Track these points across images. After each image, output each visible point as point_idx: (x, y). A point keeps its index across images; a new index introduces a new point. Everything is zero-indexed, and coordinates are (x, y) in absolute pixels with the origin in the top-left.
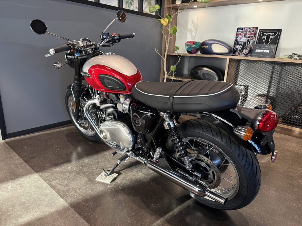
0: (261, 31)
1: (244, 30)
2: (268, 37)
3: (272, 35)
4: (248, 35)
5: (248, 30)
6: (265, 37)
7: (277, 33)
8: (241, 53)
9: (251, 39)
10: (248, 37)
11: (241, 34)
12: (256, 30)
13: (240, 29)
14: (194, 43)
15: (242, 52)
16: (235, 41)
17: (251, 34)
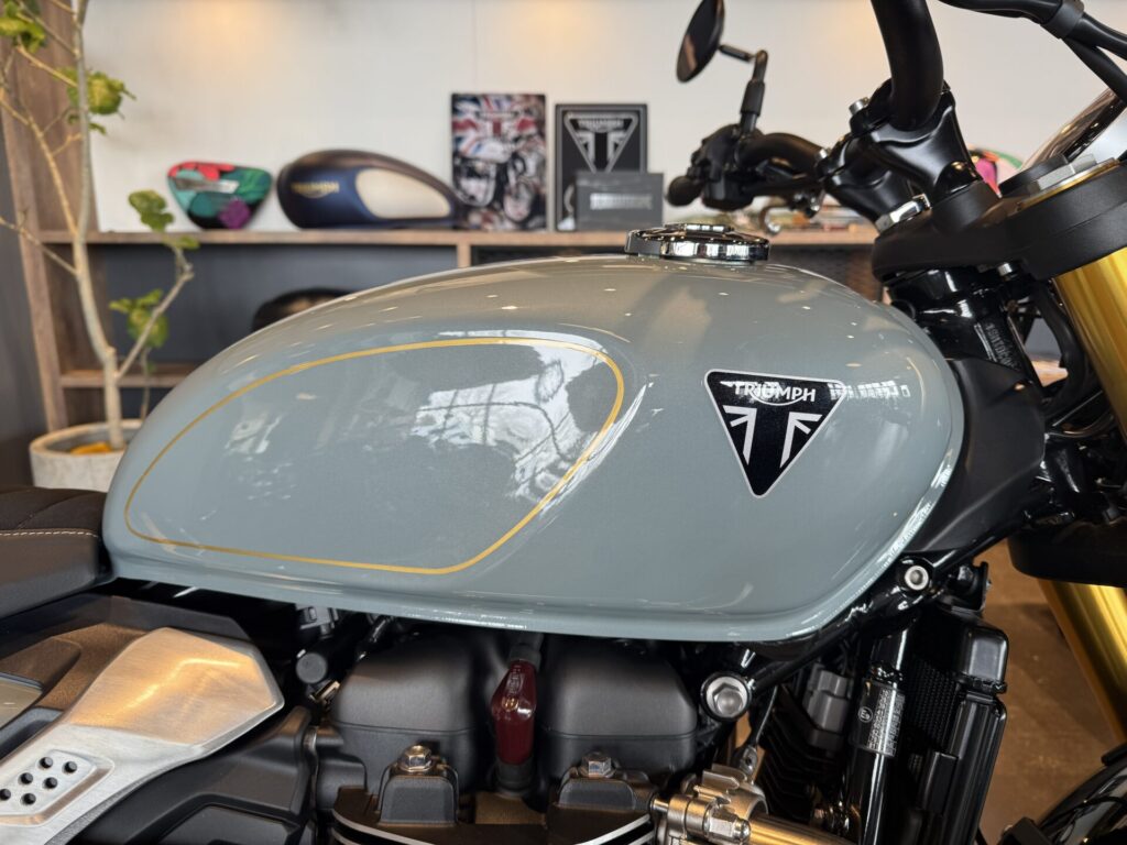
0: (562, 110)
2: (601, 139)
3: (615, 130)
4: (509, 128)
5: (506, 105)
7: (631, 120)
8: (495, 218)
10: (510, 137)
11: (473, 126)
12: (541, 106)
13: (464, 99)
14: (224, 172)
15: (502, 213)
16: (453, 160)
17: (523, 125)
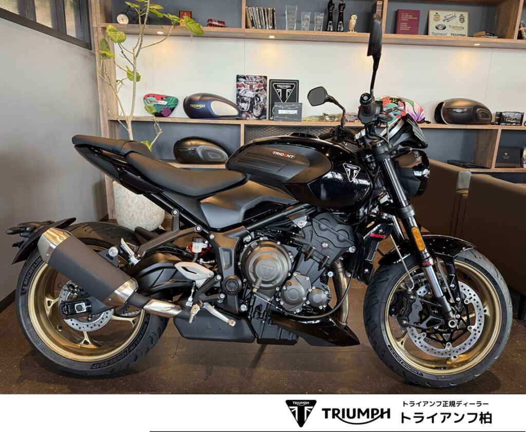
0: (272, 81)
1: (247, 78)
2: (284, 91)
3: (288, 88)
4: (255, 87)
5: (254, 80)
6: (280, 90)
7: (294, 85)
8: (250, 115)
9: (261, 94)
10: (255, 90)
11: (244, 86)
12: (265, 80)
13: (240, 77)
14: (162, 98)
15: (252, 114)
16: (237, 97)
17: (259, 86)
